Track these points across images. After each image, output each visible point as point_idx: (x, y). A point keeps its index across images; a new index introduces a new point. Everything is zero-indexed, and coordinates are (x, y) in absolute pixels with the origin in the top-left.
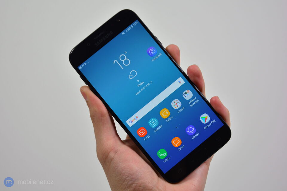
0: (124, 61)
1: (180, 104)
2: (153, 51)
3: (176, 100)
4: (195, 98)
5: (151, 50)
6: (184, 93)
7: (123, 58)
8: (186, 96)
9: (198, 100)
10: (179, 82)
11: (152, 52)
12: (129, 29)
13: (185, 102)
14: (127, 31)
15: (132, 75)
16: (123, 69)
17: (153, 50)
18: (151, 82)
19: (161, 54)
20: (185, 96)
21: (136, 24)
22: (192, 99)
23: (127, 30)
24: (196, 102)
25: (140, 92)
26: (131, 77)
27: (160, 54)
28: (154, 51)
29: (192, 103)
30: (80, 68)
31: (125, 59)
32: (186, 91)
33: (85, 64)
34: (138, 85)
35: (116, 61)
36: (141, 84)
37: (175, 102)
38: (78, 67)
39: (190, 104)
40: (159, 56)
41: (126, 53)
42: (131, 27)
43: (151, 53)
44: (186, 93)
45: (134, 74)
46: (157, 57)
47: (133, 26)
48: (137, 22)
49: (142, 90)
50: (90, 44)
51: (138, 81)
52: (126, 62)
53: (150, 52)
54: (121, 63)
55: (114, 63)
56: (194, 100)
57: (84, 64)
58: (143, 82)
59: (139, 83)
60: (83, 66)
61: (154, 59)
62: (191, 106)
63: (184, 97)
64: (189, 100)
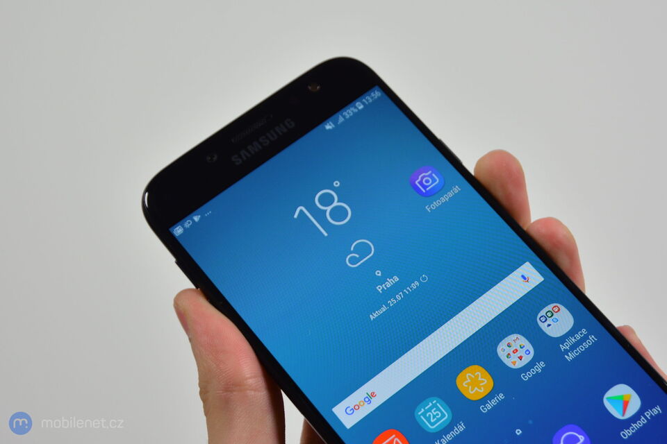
0: (329, 209)
1: (528, 352)
2: (430, 180)
3: (514, 336)
4: (584, 331)
5: (424, 177)
6: (543, 313)
7: (327, 200)
8: (549, 325)
9: (592, 338)
10: (523, 277)
11: (427, 181)
12: (349, 112)
13: (545, 346)
14: (341, 120)
15: (357, 256)
16: (326, 234)
17: (430, 176)
18: (424, 279)
19: (459, 188)
20: (546, 324)
21: (372, 98)
22: (571, 333)
23: (344, 117)
24: (586, 345)
25: (384, 309)
26: (353, 261)
27: (456, 189)
28: (434, 180)
29: (573, 347)
30: (178, 231)
31: (336, 204)
32: (549, 308)
33: (196, 218)
34: (379, 289)
35: (301, 211)
36: (389, 283)
37: (509, 345)
38: (171, 229)
39: (566, 352)
40: (451, 194)
41: (337, 184)
42: (356, 107)
43: (425, 187)
44: (549, 314)
45: (363, 250)
46: (445, 199)
47: (363, 104)
48: (376, 94)
49: (392, 302)
50: (215, 158)
51: (378, 273)
52: (338, 213)
53: (421, 183)
54: (320, 215)
55: (296, 216)
56: (578, 336)
57: (193, 221)
58: (396, 279)
59: (382, 280)
60: (187, 223)
61: (436, 204)
62: (570, 357)
63: (543, 326)
64: (563, 339)
